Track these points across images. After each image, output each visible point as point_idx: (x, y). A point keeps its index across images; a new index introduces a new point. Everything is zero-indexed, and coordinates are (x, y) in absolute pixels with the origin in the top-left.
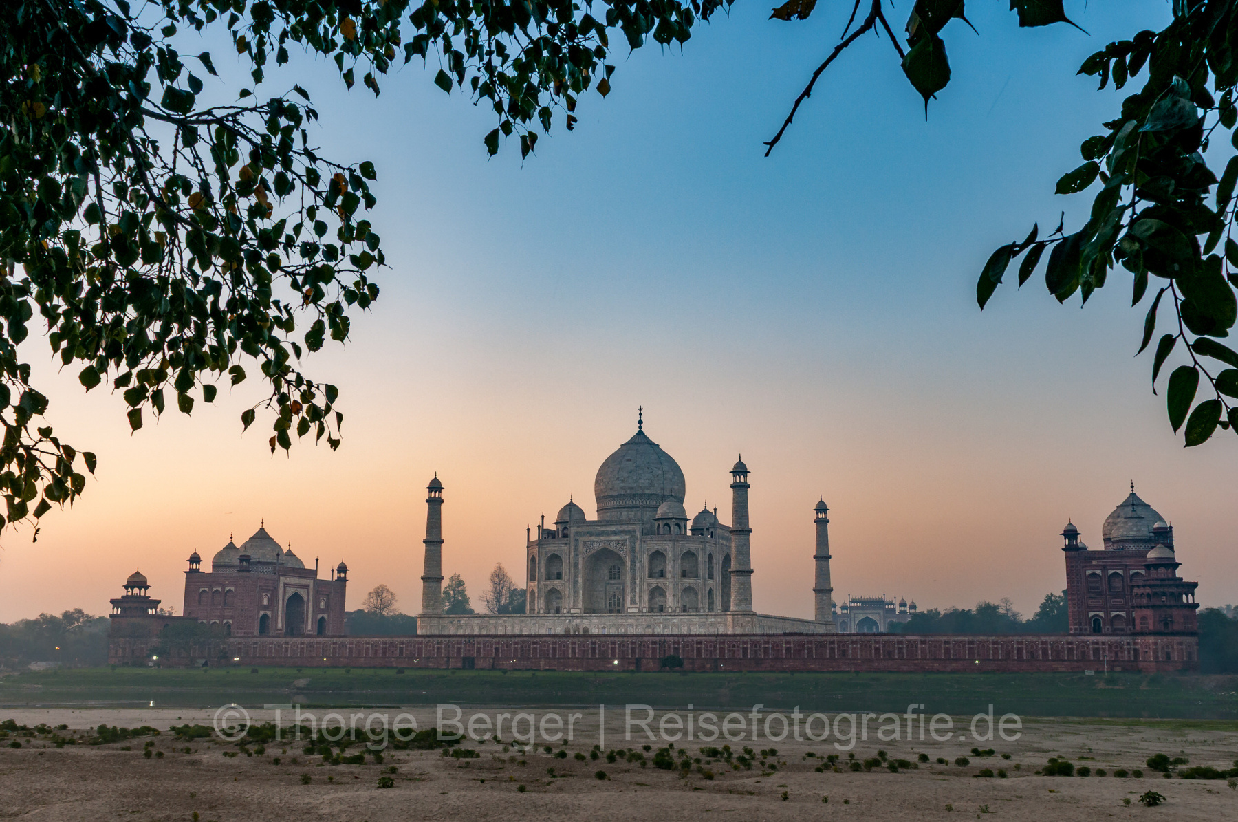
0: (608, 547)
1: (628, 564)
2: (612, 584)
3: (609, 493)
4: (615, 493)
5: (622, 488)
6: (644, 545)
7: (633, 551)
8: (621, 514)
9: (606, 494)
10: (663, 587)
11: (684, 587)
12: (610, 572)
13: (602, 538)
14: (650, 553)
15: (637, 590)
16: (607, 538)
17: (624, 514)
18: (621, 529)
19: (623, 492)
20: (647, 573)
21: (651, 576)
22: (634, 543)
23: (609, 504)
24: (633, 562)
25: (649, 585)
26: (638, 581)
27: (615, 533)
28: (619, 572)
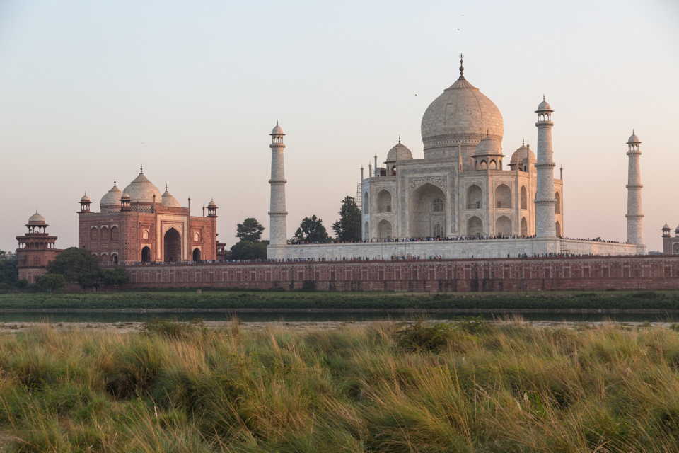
0: (430, 182)
1: (448, 197)
2: (436, 215)
3: (433, 134)
4: (438, 134)
5: (445, 129)
6: (462, 180)
7: (453, 186)
8: (444, 152)
9: (430, 135)
10: (479, 217)
11: (499, 216)
12: (435, 205)
13: (425, 175)
14: (468, 187)
15: (457, 220)
16: (430, 175)
17: (447, 152)
18: (442, 166)
19: (445, 133)
20: (465, 205)
21: (469, 207)
22: (454, 179)
23: (433, 144)
24: (453, 195)
25: (467, 215)
26: (457, 212)
27: (436, 170)
28: (442, 204)
